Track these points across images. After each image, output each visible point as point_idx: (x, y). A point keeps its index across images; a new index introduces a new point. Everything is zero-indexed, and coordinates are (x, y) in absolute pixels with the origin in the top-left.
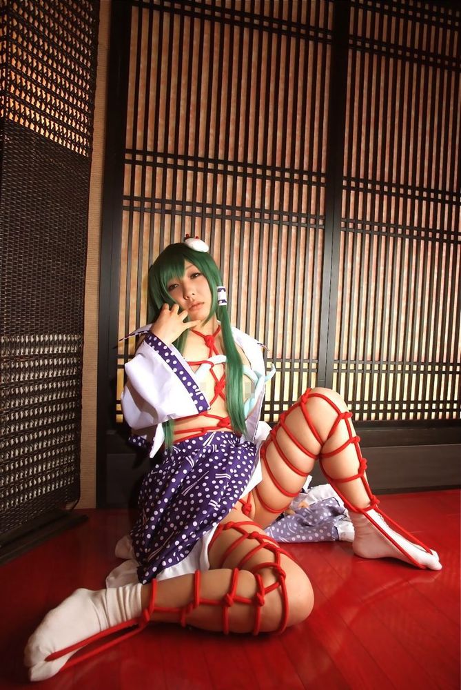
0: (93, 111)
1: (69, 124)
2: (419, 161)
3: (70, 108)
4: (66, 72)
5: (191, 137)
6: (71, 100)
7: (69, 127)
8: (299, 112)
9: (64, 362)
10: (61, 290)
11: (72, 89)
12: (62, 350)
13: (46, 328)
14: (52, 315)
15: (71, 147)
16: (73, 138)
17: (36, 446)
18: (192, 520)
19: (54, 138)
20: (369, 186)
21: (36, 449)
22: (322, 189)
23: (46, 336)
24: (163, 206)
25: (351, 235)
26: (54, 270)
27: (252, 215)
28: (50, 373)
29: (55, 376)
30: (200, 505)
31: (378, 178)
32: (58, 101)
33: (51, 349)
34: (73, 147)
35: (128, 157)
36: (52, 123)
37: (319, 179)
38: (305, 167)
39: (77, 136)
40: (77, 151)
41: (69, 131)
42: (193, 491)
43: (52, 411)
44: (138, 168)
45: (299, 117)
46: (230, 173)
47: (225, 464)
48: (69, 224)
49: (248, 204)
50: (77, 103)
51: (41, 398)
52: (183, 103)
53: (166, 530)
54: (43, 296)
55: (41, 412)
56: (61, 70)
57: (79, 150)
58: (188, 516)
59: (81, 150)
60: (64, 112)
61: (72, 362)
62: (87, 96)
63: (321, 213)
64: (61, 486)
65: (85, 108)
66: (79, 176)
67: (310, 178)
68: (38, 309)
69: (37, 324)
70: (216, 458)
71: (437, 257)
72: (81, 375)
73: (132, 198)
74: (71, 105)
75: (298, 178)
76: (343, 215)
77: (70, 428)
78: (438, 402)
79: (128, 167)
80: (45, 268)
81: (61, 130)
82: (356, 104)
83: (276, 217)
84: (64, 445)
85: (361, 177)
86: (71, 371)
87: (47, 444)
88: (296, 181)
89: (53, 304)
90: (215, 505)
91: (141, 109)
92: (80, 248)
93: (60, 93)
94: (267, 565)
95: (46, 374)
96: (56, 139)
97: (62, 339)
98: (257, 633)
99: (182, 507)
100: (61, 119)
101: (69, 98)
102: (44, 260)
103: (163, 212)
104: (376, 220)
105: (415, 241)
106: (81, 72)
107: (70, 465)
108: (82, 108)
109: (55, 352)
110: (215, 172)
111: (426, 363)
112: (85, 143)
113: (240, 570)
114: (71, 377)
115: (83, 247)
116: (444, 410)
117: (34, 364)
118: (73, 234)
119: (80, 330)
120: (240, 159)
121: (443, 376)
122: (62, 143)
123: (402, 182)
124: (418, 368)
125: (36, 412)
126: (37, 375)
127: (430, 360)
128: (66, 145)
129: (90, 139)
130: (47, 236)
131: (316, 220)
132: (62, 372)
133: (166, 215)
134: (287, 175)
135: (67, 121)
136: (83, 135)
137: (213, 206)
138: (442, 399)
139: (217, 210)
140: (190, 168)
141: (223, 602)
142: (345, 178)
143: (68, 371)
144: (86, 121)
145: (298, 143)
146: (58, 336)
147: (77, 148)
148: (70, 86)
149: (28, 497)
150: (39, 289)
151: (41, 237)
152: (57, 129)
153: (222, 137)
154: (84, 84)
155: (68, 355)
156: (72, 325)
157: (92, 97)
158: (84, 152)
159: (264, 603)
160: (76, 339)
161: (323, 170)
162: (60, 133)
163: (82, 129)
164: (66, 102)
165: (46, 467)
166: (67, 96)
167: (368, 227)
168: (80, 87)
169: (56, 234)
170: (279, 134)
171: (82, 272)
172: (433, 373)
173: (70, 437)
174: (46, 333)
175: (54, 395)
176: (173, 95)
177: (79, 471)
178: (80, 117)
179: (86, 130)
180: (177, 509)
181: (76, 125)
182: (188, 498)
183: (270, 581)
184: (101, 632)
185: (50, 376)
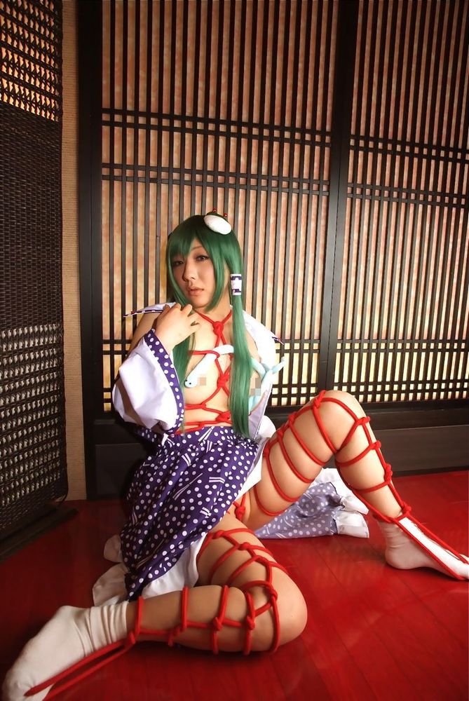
0: (60, 66)
1: (32, 83)
2: (437, 115)
3: (32, 64)
4: (23, 19)
5: (177, 92)
6: (32, 53)
7: (32, 88)
8: (301, 59)
9: (42, 355)
10: (34, 277)
11: (32, 39)
12: (39, 343)
13: (20, 321)
14: (25, 306)
15: (36, 111)
16: (38, 100)
17: (15, 447)
18: (181, 529)
19: (14, 103)
20: (380, 145)
21: (16, 449)
22: (327, 150)
23: (20, 329)
24: (147, 174)
25: (358, 202)
26: (24, 255)
27: (248, 181)
28: (27, 368)
29: (32, 370)
30: (190, 513)
31: (390, 137)
32: (16, 56)
33: (26, 343)
34: (38, 111)
35: (105, 117)
36: (11, 84)
37: (323, 139)
38: (308, 125)
39: (43, 97)
40: (43, 115)
41: (33, 93)
42: (184, 495)
43: (32, 408)
44: (118, 130)
45: (301, 66)
46: (222, 134)
47: (220, 466)
48: (39, 202)
49: (243, 170)
50: (40, 57)
51: (18, 396)
52: (167, 51)
53: (156, 537)
54: (13, 286)
55: (19, 410)
56: (17, 15)
57: (46, 115)
58: (179, 524)
59: (48, 114)
60: (25, 69)
61: (51, 353)
62: (52, 47)
63: (325, 177)
64: (47, 483)
65: (50, 62)
66: (48, 145)
67: (313, 138)
68: (7, 301)
69: (8, 318)
70: (212, 459)
71: (453, 224)
72: (63, 366)
73: (111, 165)
74: (32, 60)
75: (299, 138)
76: (350, 180)
77: (53, 423)
78: (448, 381)
79: (106, 129)
80: (13, 255)
81: (23, 92)
82: (368, 48)
83: (274, 183)
84: (48, 441)
85: (371, 135)
86: (51, 363)
87: (28, 444)
88: (298, 141)
89: (25, 294)
90: (206, 512)
91: (118, 60)
92: (53, 228)
93: (18, 45)
94: (258, 584)
95: (22, 370)
96: (17, 103)
97: (39, 331)
98: (248, 652)
99: (172, 513)
100: (22, 78)
101: (29, 51)
102: (12, 245)
103: (148, 181)
104: (387, 184)
105: (429, 207)
106: (42, 18)
107: (54, 461)
108: (47, 62)
109: (31, 345)
110: (205, 133)
111: (436, 341)
112: (53, 105)
113: (229, 587)
114: (51, 370)
115: (57, 226)
116: (454, 390)
117: (8, 361)
118: (44, 213)
119: (59, 318)
120: (234, 117)
121: (455, 354)
122: (25, 107)
123: (417, 140)
124: (428, 346)
125: (14, 412)
126: (12, 373)
127: (441, 338)
128: (30, 109)
129: (59, 100)
130: (13, 219)
131: (319, 185)
132: (40, 366)
133: (151, 184)
134: (287, 135)
135: (30, 80)
136: (51, 96)
137: (204, 172)
138: (452, 378)
139: (208, 176)
140: (177, 129)
141: (212, 626)
142: (353, 137)
143: (47, 363)
144: (53, 78)
145: (299, 97)
146: (33, 328)
147: (43, 113)
148: (29, 36)
149: (11, 499)
150: (8, 279)
151: (7, 220)
152: (17, 90)
153: (212, 91)
154: (48, 33)
155: (46, 347)
156: (49, 314)
157: (59, 47)
158: (53, 116)
159: (254, 626)
160: (55, 328)
161: (328, 128)
162: (21, 95)
163: (48, 89)
164: (26, 56)
165: (29, 467)
166: (27, 49)
167: (377, 193)
168: (42, 37)
169: (23, 215)
170: (278, 86)
171: (57, 255)
172: (443, 351)
173: (53, 432)
174: (19, 326)
175: (33, 391)
176: (155, 42)
177: (65, 465)
178: (45, 74)
179: (53, 90)
180: (167, 515)
181: (40, 85)
182: (178, 503)
183: (261, 601)
184: (85, 658)
185: (27, 372)
